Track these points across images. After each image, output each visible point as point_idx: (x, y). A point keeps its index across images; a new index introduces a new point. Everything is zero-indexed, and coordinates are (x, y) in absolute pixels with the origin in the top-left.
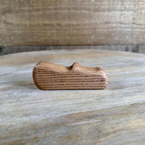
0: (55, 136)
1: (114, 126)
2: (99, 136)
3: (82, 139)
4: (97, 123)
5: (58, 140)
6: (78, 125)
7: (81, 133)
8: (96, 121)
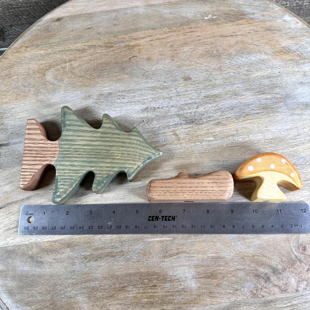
0: (135, 251)
1: (179, 248)
2: (165, 256)
3: (153, 257)
4: (168, 241)
5: (137, 255)
6: (153, 241)
7: (153, 251)
8: (168, 239)
